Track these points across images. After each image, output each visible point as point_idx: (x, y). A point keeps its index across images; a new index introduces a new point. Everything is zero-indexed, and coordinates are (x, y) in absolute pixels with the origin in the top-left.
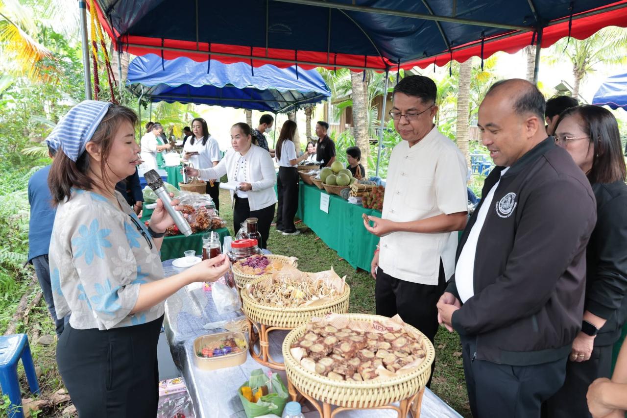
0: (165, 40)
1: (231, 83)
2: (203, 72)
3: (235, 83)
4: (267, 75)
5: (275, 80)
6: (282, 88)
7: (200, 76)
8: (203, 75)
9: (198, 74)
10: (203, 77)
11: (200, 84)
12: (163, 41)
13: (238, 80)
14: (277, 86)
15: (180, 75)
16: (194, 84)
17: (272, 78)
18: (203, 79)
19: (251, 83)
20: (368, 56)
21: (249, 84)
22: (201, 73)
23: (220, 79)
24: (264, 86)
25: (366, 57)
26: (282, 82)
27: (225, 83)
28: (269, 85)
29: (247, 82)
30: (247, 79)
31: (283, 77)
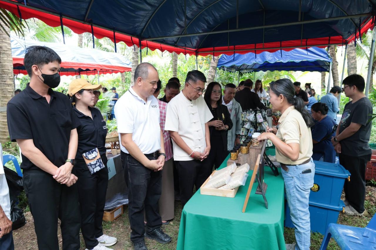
0: (215, 48)
1: (267, 61)
2: (253, 57)
3: (269, 60)
4: (288, 54)
5: (294, 56)
6: (297, 60)
7: (252, 59)
8: (253, 58)
9: (251, 58)
10: (253, 59)
11: (252, 63)
12: (214, 48)
13: (271, 58)
14: (295, 59)
15: (242, 60)
16: (248, 63)
17: (291, 55)
18: (253, 60)
19: (279, 59)
20: (331, 37)
21: (278, 60)
22: (252, 57)
23: (262, 59)
24: (286, 60)
25: (330, 37)
26: (297, 57)
27: (264, 61)
28: (289, 59)
29: (277, 59)
30: (277, 58)
31: (298, 54)
